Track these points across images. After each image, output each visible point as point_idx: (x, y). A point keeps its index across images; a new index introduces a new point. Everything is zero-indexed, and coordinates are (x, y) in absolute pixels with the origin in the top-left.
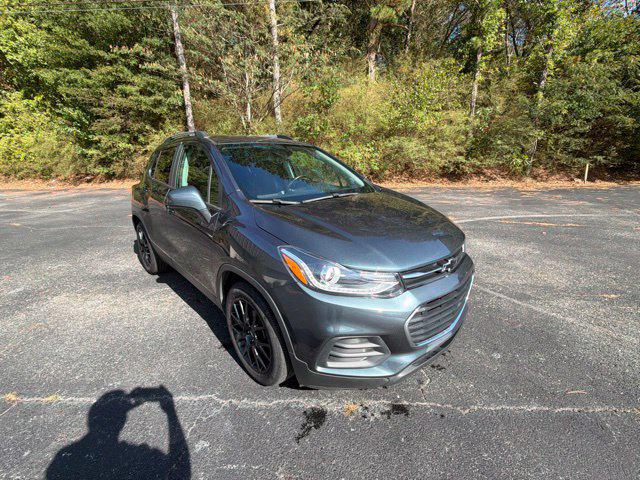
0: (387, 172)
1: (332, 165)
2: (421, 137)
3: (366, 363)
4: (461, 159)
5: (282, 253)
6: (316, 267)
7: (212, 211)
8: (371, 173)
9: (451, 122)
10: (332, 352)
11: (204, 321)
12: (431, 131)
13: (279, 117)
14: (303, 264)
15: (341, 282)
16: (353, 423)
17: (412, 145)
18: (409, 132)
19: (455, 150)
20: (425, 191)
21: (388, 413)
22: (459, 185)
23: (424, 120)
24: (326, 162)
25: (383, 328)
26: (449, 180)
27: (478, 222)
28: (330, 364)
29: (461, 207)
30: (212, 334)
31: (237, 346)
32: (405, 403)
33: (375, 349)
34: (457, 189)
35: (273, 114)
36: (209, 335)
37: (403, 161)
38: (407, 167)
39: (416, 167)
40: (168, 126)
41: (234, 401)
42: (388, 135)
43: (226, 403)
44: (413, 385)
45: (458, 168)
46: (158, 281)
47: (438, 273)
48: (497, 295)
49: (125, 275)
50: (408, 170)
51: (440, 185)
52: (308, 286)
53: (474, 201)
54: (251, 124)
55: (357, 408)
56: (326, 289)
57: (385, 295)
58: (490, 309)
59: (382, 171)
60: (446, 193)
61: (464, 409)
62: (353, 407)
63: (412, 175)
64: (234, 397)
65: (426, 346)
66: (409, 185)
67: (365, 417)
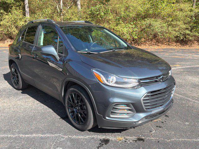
0: (143, 40)
1: (110, 36)
2: (163, 19)
3: (127, 116)
4: (188, 32)
5: (93, 72)
6: (107, 77)
7: (60, 56)
8: (133, 40)
9: (181, 10)
10: (112, 111)
11: (50, 109)
12: (169, 15)
13: (79, 7)
14: (102, 76)
15: (116, 83)
16: (121, 143)
17: (158, 23)
18: (155, 16)
19: (184, 26)
20: (165, 51)
21: (136, 141)
22: (187, 47)
23: (165, 9)
24: (107, 34)
25: (133, 101)
26: (181, 44)
27: (192, 68)
28: (111, 116)
29: (185, 59)
30: (55, 114)
31: (70, 115)
32: (143, 138)
33: (129, 110)
34: (185, 50)
35: (76, 5)
36: (54, 114)
37: (153, 33)
38: (155, 36)
39: (160, 36)
40: (14, 11)
41: (70, 136)
42: (144, 18)
43: (66, 137)
44: (147, 132)
45: (185, 37)
46: (22, 93)
47: (156, 81)
48: (194, 101)
49: (4, 91)
50: (156, 38)
51: (175, 47)
52: (103, 84)
53: (193, 57)
54: (63, 10)
55: (122, 139)
56: (110, 85)
57: (133, 88)
58: (189, 106)
59: (140, 38)
60: (178, 52)
61: (168, 140)
62: (121, 138)
63: (158, 41)
64: (70, 135)
65: (151, 111)
66: (156, 47)
67: (126, 141)
